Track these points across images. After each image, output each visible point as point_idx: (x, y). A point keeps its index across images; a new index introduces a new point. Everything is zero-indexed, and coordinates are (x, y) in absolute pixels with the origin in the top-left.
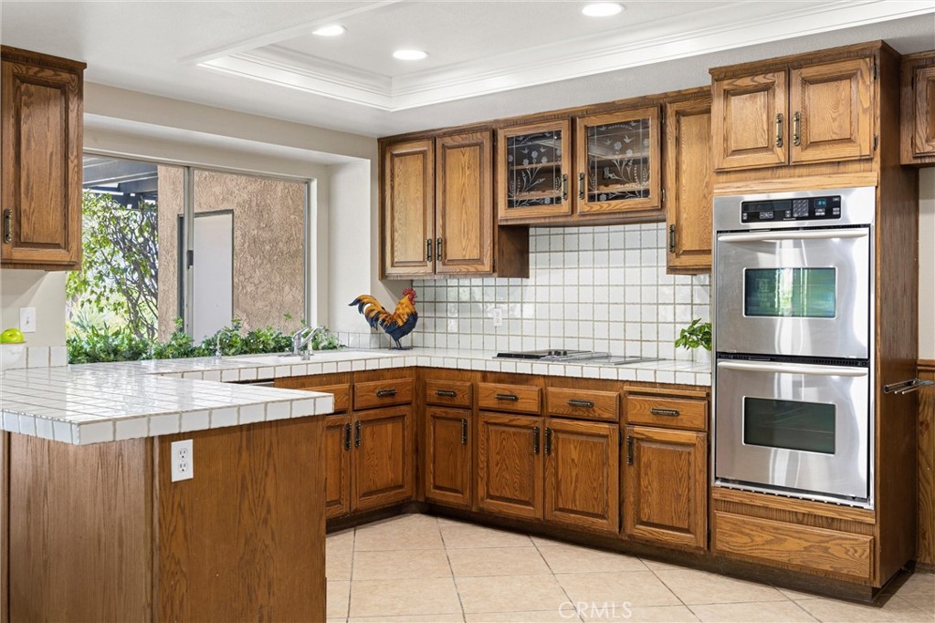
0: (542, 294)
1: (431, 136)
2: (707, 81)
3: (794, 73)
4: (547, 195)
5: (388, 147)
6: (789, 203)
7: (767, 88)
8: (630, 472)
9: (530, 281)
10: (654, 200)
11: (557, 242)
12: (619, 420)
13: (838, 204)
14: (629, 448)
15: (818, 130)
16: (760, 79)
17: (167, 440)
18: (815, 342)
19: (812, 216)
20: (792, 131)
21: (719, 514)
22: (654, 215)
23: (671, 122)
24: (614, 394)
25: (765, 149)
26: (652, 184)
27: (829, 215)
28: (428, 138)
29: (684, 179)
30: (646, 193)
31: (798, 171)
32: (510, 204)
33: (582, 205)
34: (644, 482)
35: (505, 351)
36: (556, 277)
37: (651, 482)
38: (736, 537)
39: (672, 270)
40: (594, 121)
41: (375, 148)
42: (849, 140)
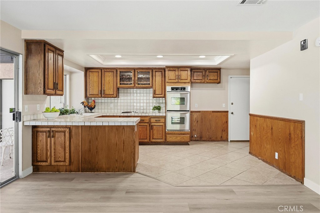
0: (122, 101)
2: (165, 67)
3: (179, 69)
4: (129, 83)
5: (87, 70)
6: (178, 88)
7: (175, 70)
8: (152, 131)
9: (120, 99)
10: (151, 85)
11: (125, 91)
12: (150, 123)
13: (185, 89)
14: (151, 127)
15: (183, 78)
16: (174, 69)
18: (181, 108)
19: (182, 90)
20: (179, 77)
21: (167, 135)
22: (152, 87)
23: (154, 73)
24: (148, 118)
25: (175, 79)
26: (150, 82)
27: (184, 90)
28: (100, 69)
29: (156, 82)
30: (149, 84)
31: (179, 83)
32: (120, 84)
33: (137, 85)
34: (154, 132)
35: (123, 112)
36: (125, 98)
37: (155, 132)
38: (170, 139)
39: (154, 97)
41: (84, 69)
42: (187, 80)
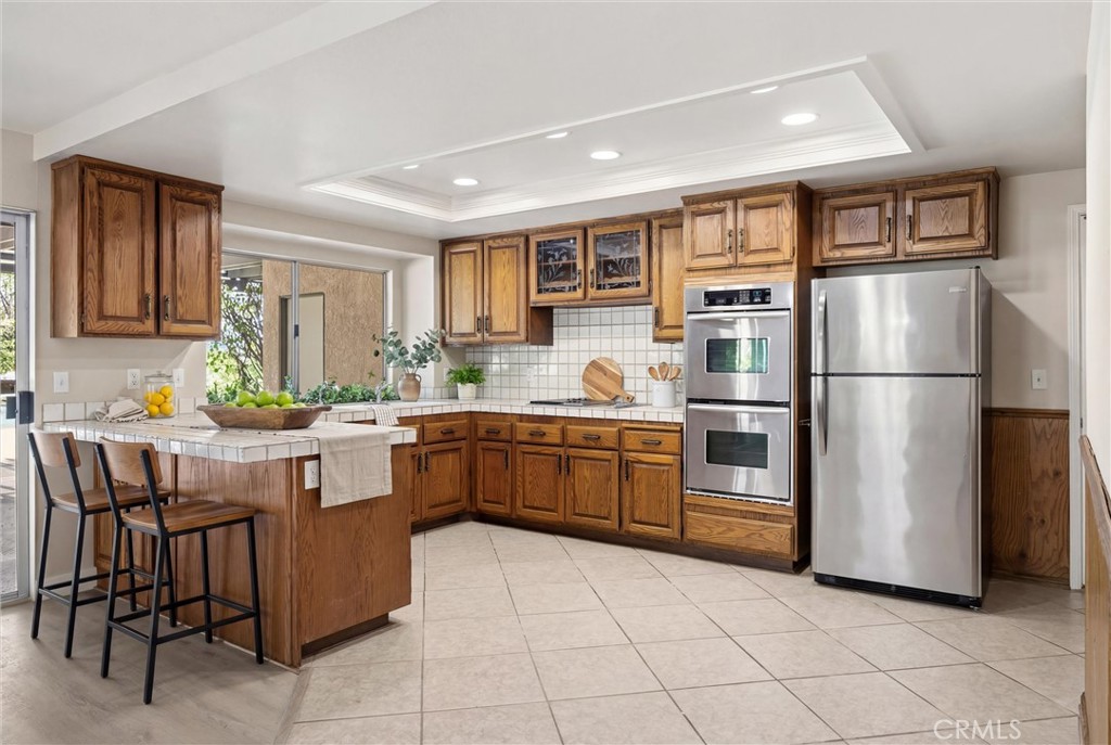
0: (563, 358)
1: (480, 240)
2: (680, 204)
3: (739, 201)
4: (567, 284)
5: (447, 247)
6: (736, 293)
7: (722, 211)
8: (626, 486)
9: (554, 348)
10: (643, 289)
11: (573, 318)
12: (619, 447)
13: (769, 294)
14: (626, 468)
15: (755, 243)
16: (716, 205)
17: (301, 460)
19: (752, 303)
20: (738, 243)
21: (689, 513)
22: (644, 300)
23: (655, 231)
24: (615, 429)
25: (721, 254)
26: (642, 278)
27: (763, 302)
28: (477, 241)
29: (665, 272)
30: (638, 284)
31: (743, 270)
32: (539, 291)
33: (592, 292)
34: (636, 493)
35: (536, 400)
36: (574, 344)
37: (641, 490)
38: (702, 528)
39: (656, 340)
40: (600, 231)
41: (437, 249)
42: (776, 250)
